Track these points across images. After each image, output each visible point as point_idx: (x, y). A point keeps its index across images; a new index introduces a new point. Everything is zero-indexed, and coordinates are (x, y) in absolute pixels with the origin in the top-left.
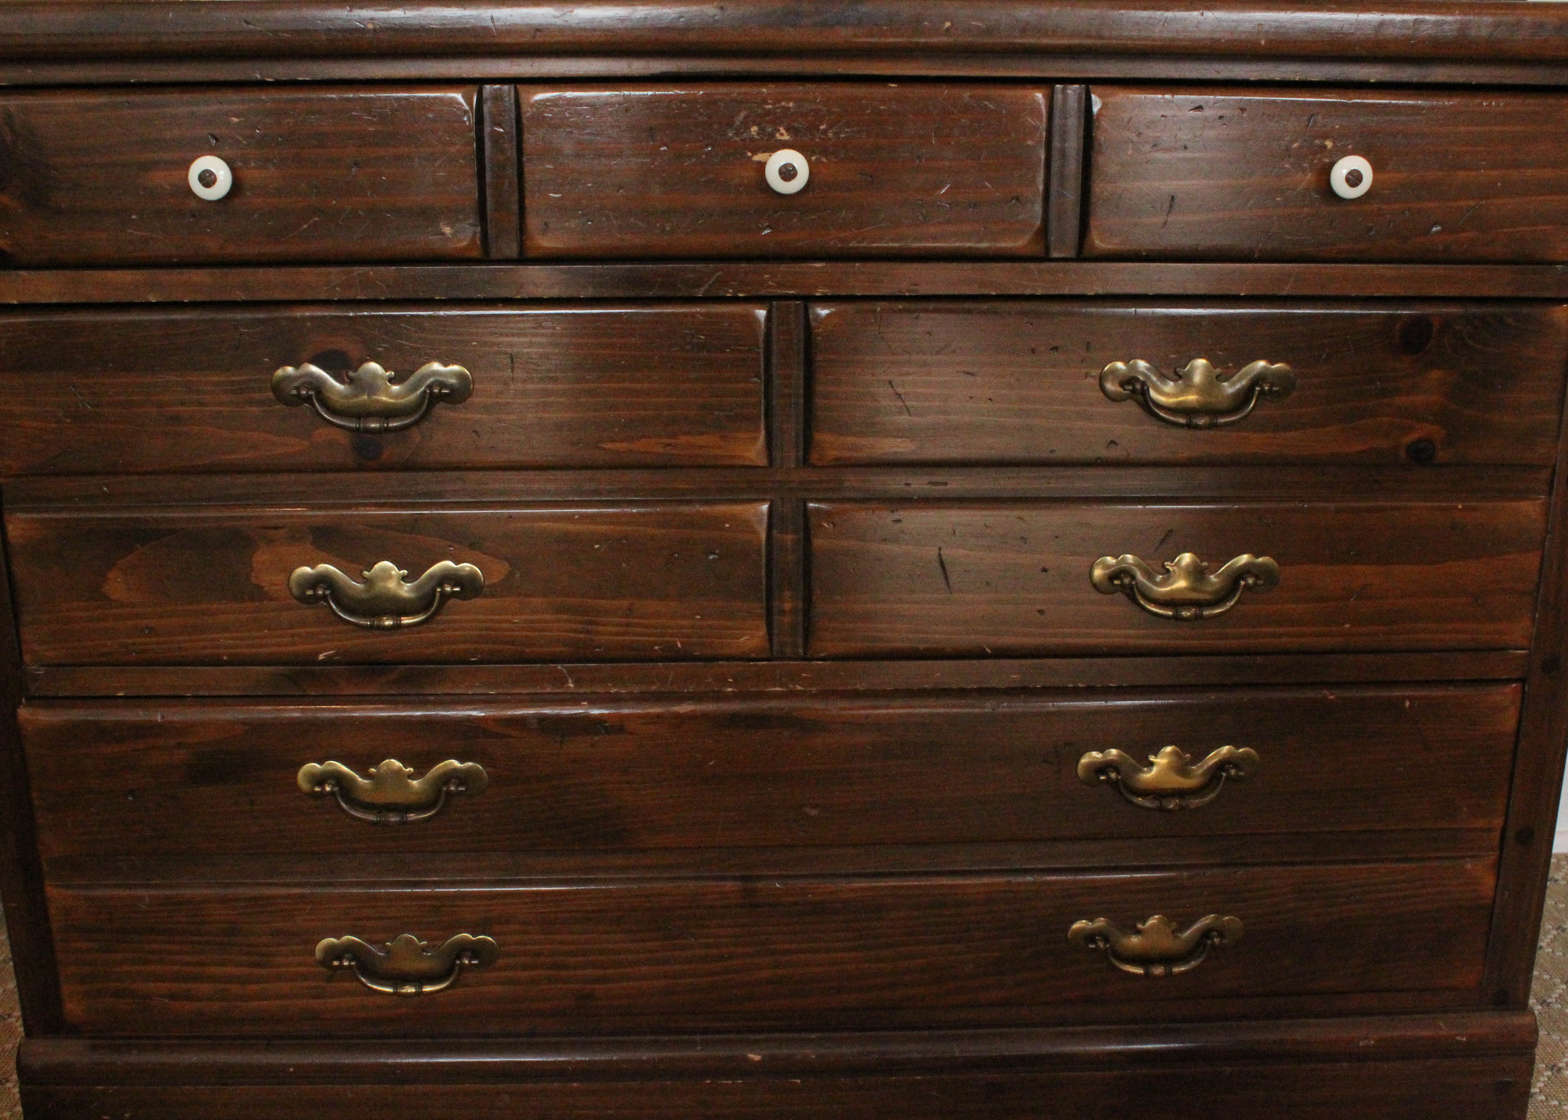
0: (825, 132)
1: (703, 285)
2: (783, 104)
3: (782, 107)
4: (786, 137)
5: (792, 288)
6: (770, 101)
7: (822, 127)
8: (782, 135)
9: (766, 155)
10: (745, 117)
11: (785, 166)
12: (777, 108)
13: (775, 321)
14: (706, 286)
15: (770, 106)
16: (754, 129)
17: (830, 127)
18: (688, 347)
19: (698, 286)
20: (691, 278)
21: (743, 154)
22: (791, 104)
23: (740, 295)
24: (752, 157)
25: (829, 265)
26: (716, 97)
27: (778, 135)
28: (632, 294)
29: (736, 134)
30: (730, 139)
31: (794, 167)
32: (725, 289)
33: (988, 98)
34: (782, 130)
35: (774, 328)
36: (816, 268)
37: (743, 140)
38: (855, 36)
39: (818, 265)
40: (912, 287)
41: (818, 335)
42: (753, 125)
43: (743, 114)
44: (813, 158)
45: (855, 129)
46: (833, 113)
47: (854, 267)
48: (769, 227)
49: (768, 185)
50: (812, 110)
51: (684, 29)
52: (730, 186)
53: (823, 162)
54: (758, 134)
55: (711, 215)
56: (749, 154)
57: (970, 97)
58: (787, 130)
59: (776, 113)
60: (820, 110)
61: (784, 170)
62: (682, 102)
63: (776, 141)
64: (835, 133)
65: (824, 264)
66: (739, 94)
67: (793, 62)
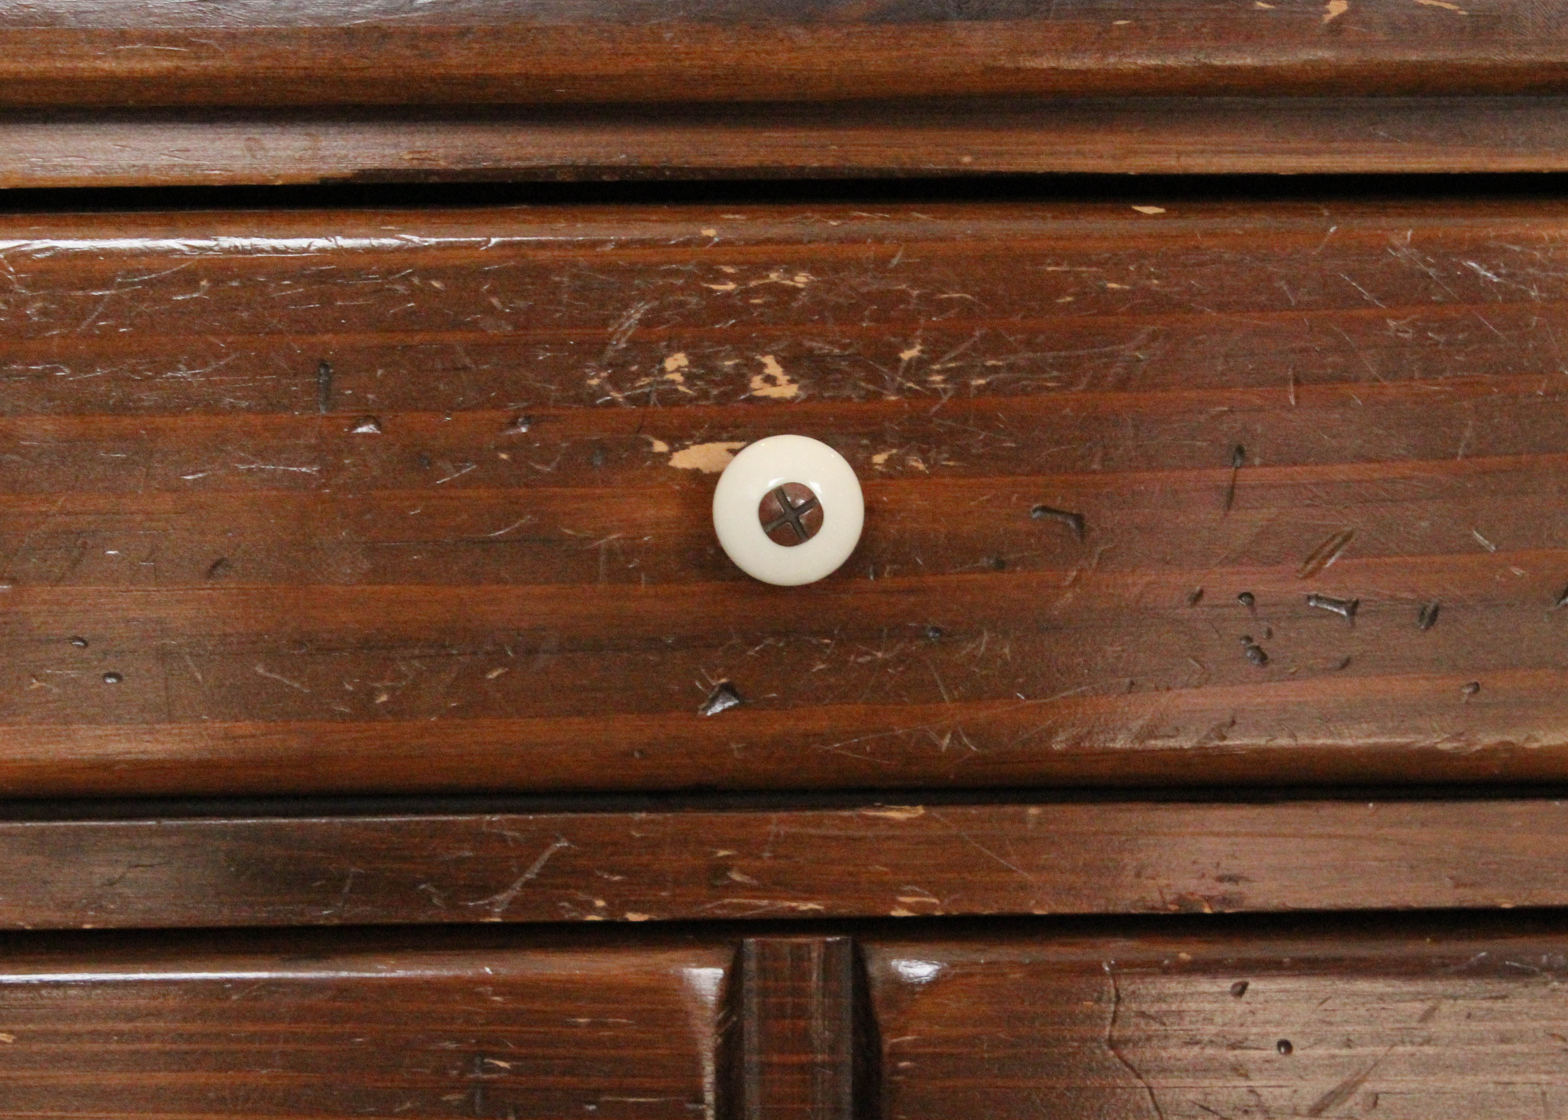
0: (919, 367)
1: (504, 887)
2: (774, 276)
3: (771, 288)
4: (786, 390)
5: (810, 893)
6: (729, 270)
7: (907, 355)
8: (771, 380)
9: (717, 449)
10: (646, 323)
11: (780, 492)
12: (756, 291)
13: (753, 1003)
14: (516, 889)
15: (730, 286)
16: (677, 361)
17: (933, 353)
18: (453, 1098)
19: (485, 890)
20: (461, 861)
21: (640, 449)
22: (801, 279)
23: (633, 917)
24: (667, 456)
25: (936, 812)
26: (544, 256)
27: (756, 382)
28: (262, 916)
29: (616, 382)
30: (594, 394)
31: (812, 501)
32: (582, 896)
33: (1479, 251)
34: (773, 367)
35: (751, 1026)
36: (891, 823)
37: (641, 400)
38: (1014, 52)
39: (897, 814)
40: (1227, 887)
41: (898, 1053)
42: (671, 350)
43: (636, 313)
44: (879, 459)
45: (1023, 357)
46: (943, 307)
47: (1023, 821)
48: (729, 690)
49: (721, 552)
50: (870, 297)
51: (431, 36)
52: (596, 552)
53: (914, 474)
54: (689, 379)
55: (532, 652)
56: (660, 447)
57: (1416, 243)
58: (788, 364)
59: (748, 308)
60: (903, 297)
61: (777, 505)
62: (427, 273)
63: (752, 400)
64: (951, 375)
65: (920, 810)
66: (621, 245)
67: (802, 136)
